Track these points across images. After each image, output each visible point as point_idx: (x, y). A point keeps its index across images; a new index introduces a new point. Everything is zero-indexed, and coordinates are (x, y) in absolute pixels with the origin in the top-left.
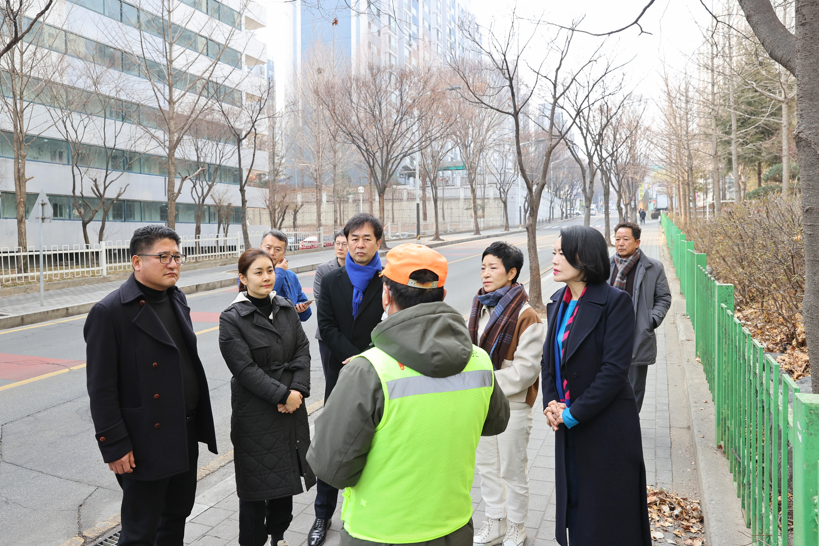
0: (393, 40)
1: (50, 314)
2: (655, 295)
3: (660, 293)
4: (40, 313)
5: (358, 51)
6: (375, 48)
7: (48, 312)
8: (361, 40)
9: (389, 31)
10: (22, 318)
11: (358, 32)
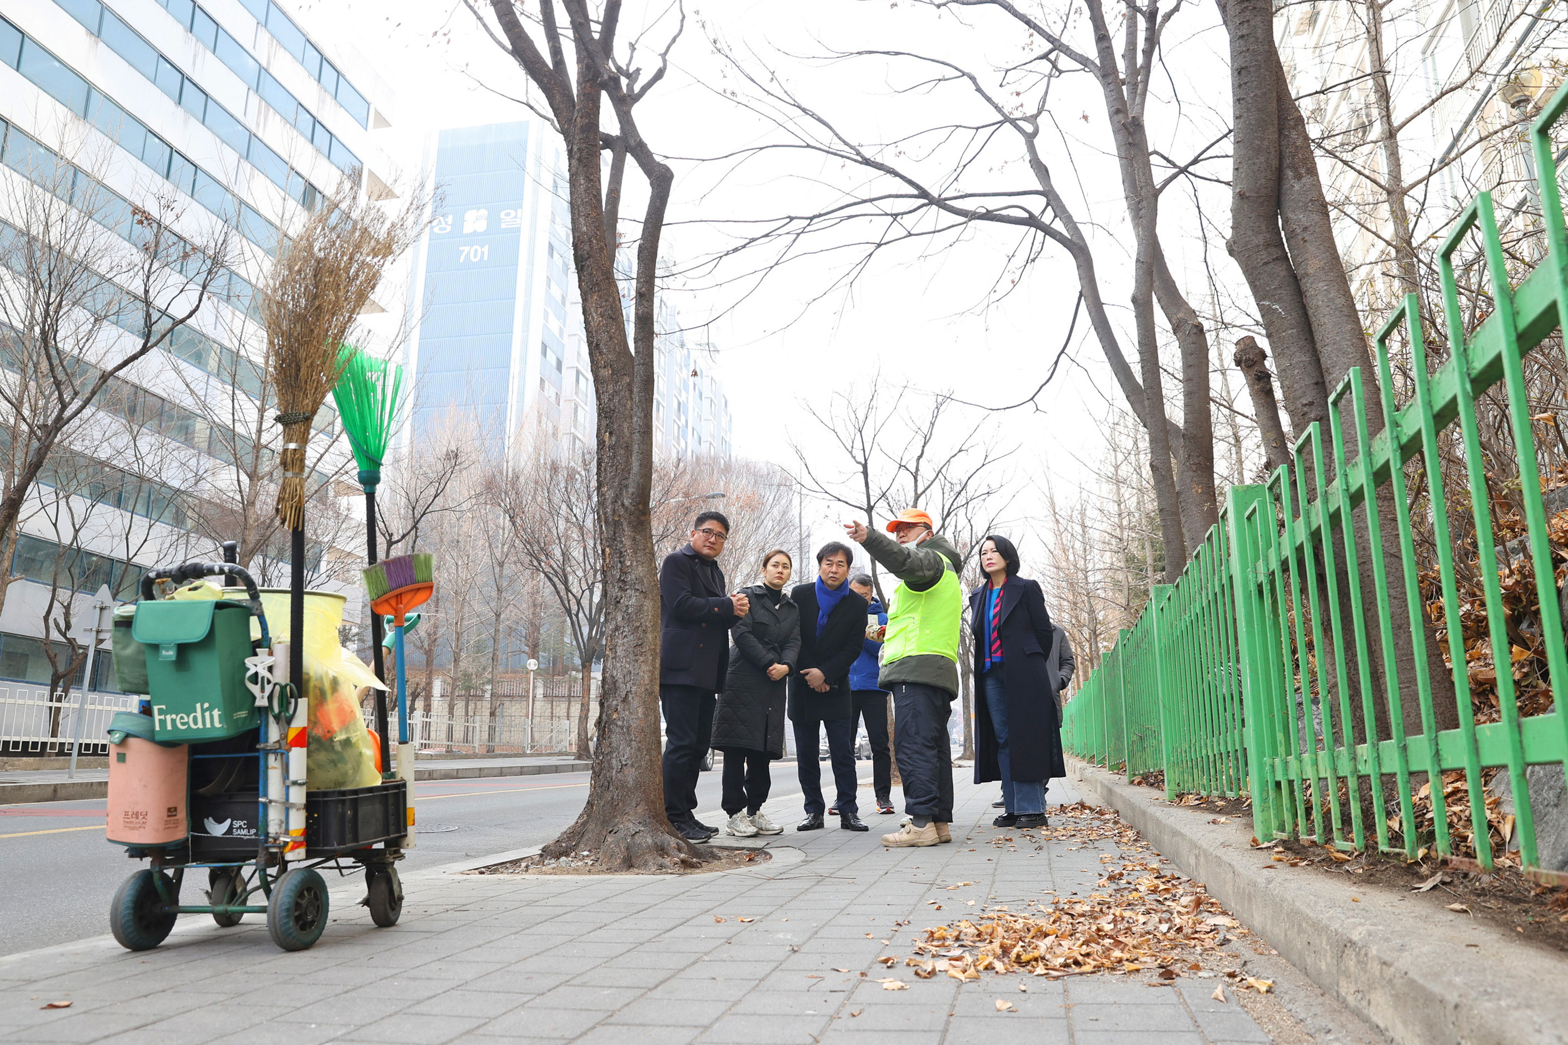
0: (580, 412)
1: (95, 787)
2: (1060, 658)
3: (1065, 656)
4: (82, 784)
5: (520, 426)
6: (550, 425)
7: (92, 783)
8: (526, 409)
9: (575, 397)
10: (56, 788)
11: (521, 394)
